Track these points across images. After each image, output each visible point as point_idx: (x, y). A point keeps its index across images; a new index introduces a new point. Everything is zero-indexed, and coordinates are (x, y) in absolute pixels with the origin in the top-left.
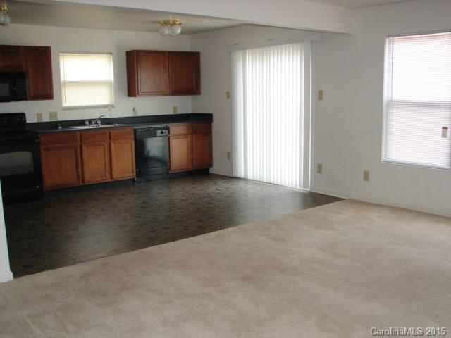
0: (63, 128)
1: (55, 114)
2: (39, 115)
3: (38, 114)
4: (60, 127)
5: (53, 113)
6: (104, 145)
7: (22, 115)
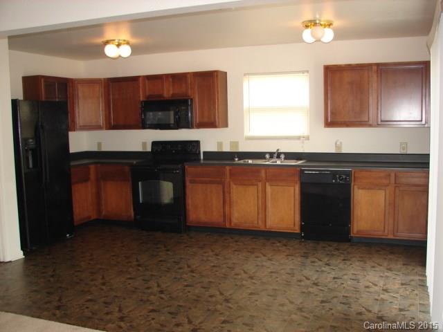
0: (239, 160)
1: (236, 144)
2: (220, 144)
3: (218, 143)
4: (237, 159)
5: (233, 142)
6: (257, 185)
7: (197, 143)
